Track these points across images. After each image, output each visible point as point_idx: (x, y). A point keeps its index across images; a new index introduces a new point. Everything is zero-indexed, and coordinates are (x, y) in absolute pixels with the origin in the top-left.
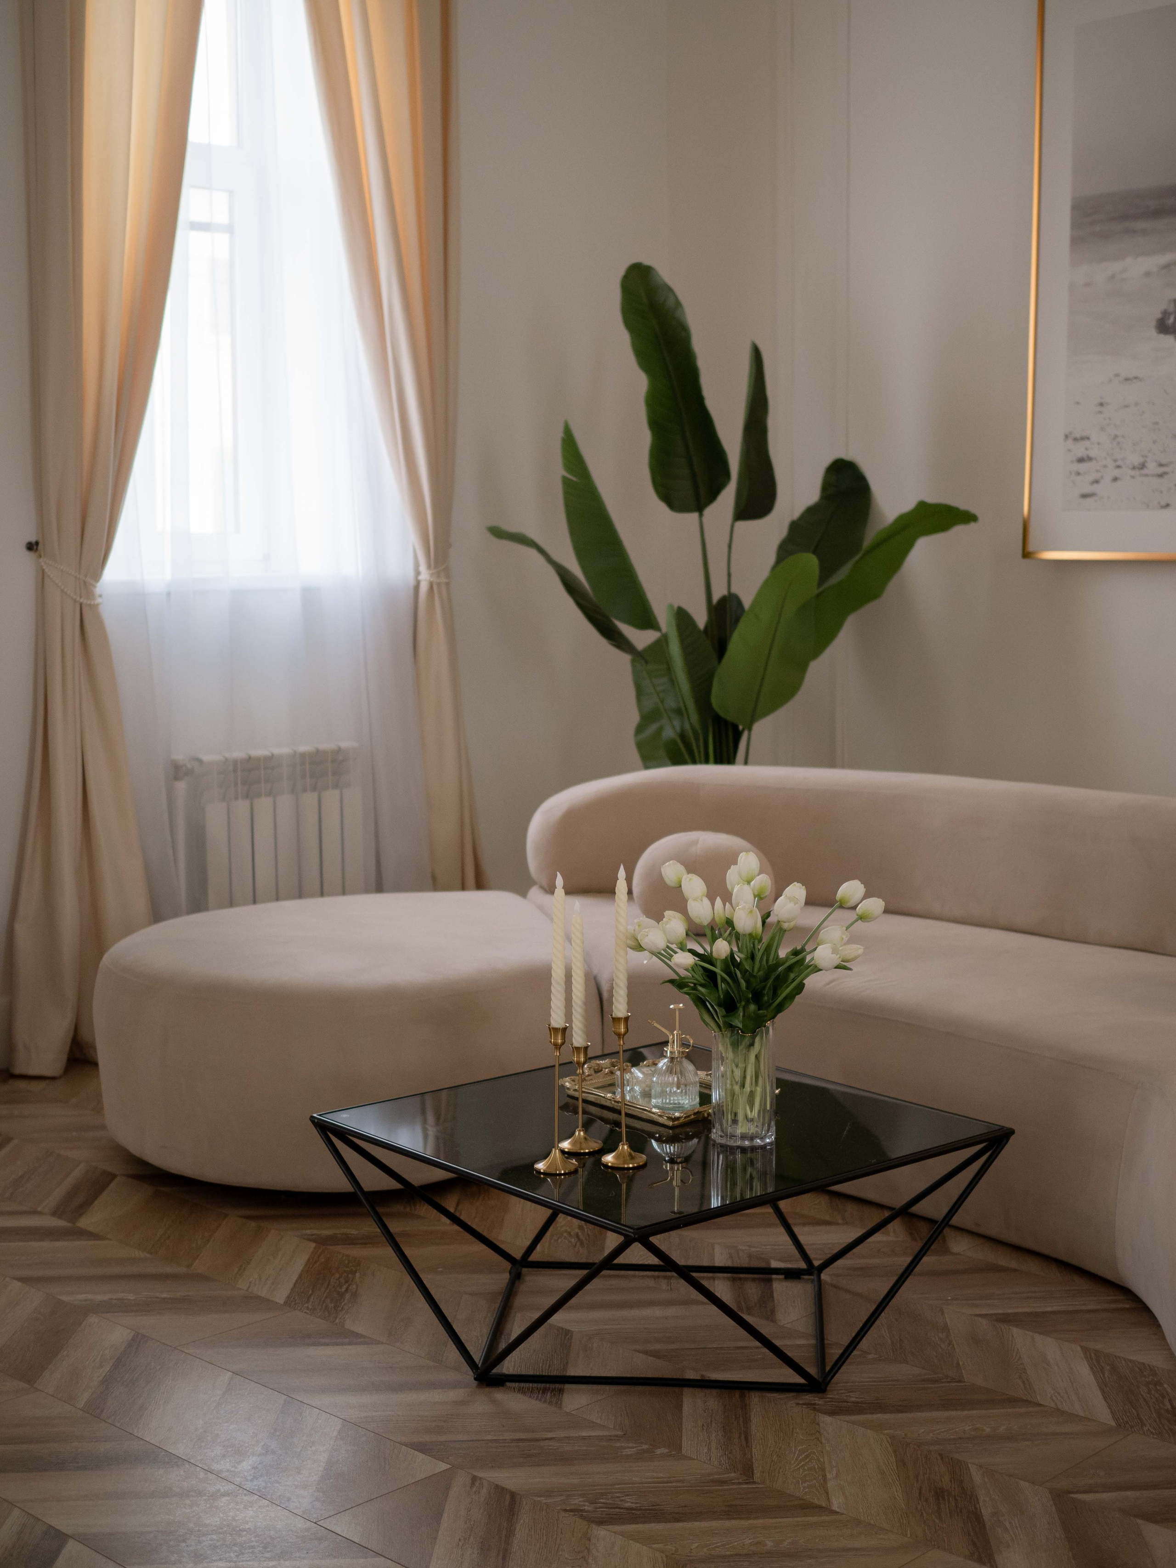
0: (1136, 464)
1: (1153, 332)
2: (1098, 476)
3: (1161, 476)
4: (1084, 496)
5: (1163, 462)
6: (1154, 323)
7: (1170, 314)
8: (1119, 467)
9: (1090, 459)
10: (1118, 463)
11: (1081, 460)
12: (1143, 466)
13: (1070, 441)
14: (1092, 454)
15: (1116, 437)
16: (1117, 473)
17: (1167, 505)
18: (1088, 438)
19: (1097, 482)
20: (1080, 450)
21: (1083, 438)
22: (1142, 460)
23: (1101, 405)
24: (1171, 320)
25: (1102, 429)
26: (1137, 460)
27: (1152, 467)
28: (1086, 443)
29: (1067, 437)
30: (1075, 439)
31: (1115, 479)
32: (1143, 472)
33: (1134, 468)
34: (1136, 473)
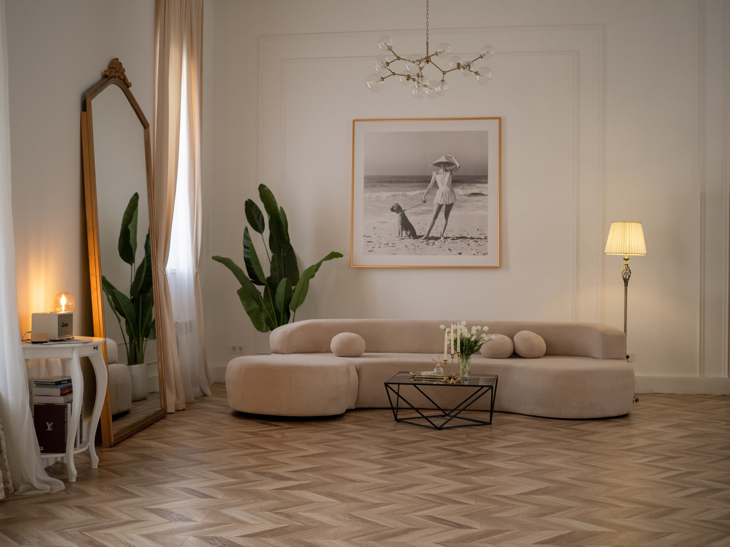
0: (386, 243)
1: (390, 211)
2: (374, 246)
3: (393, 246)
4: (370, 251)
5: (393, 243)
6: (390, 209)
7: (395, 207)
8: (380, 244)
9: (371, 242)
10: (380, 243)
11: (369, 242)
12: (388, 244)
13: (365, 237)
14: (372, 240)
15: (379, 236)
16: (380, 245)
17: (395, 254)
18: (371, 237)
19: (374, 248)
20: (368, 239)
21: (369, 237)
22: (387, 242)
23: (375, 228)
24: (395, 209)
25: (375, 234)
26: (386, 242)
27: (390, 244)
28: (370, 238)
29: (364, 236)
30: (367, 237)
31: (379, 247)
32: (388, 245)
33: (385, 244)
34: (386, 246)
